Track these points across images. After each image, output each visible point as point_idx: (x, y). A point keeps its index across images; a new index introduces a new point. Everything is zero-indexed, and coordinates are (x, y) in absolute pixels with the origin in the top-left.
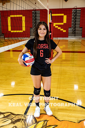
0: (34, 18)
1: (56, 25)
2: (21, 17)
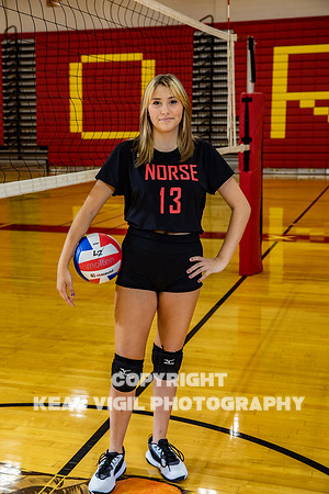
0: (203, 67)
1: (319, 103)
2: (137, 65)
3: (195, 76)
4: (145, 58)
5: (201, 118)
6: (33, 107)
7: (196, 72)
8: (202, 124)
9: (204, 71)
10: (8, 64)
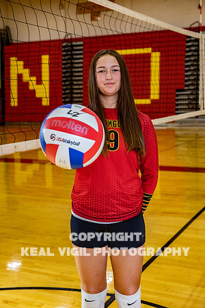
3: (187, 61)
4: (153, 51)
5: (190, 90)
6: (81, 84)
7: (188, 59)
8: (192, 94)
9: (192, 58)
10: (66, 57)
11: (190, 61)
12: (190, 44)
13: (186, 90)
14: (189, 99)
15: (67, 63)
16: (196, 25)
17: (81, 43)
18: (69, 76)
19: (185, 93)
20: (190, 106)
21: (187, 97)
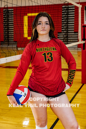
5: (64, 33)
6: (13, 29)
7: (63, 18)
8: (65, 35)
9: (65, 18)
10: (5, 16)
11: (64, 19)
12: (64, 11)
13: (62, 33)
14: (64, 37)
15: (6, 19)
16: (67, 3)
17: (13, 9)
18: (7, 25)
19: (62, 34)
20: (64, 40)
21: (63, 36)
